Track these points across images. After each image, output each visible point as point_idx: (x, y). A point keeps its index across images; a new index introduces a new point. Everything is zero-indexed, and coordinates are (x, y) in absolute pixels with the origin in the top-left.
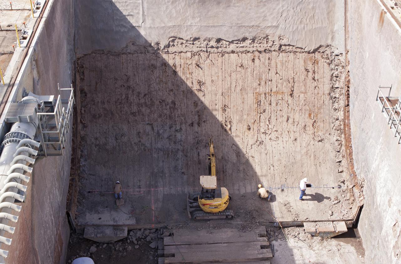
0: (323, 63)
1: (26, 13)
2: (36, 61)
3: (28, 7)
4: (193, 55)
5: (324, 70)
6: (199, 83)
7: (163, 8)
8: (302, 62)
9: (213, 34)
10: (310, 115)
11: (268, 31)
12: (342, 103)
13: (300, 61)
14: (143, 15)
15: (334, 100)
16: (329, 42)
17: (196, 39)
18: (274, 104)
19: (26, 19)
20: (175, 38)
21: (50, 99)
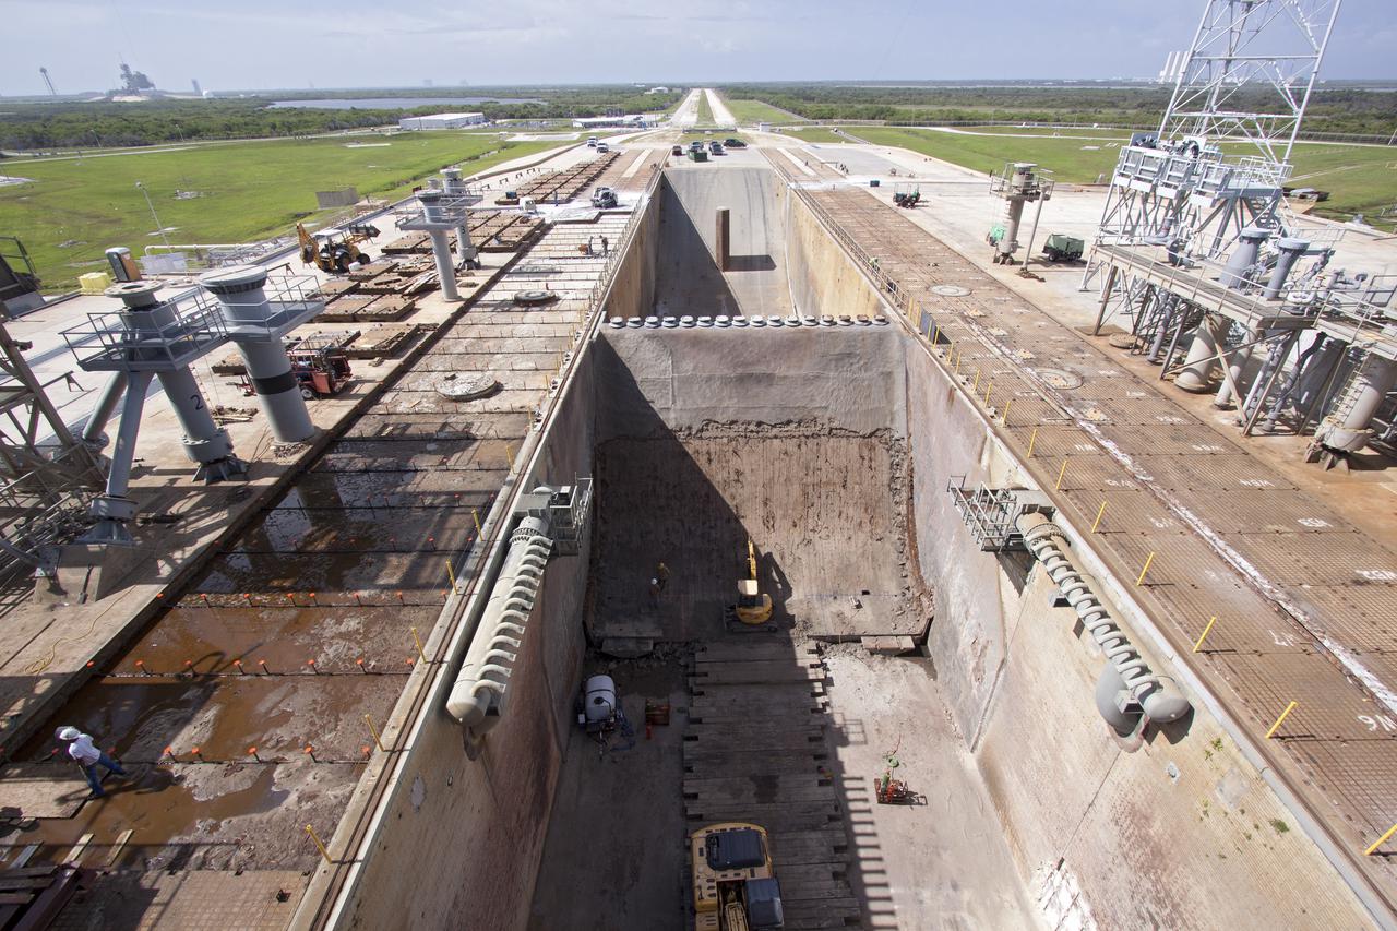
0: (880, 449)
1: (541, 394)
2: (551, 447)
3: (544, 386)
4: (730, 440)
5: (883, 458)
6: (738, 472)
7: (697, 387)
8: (856, 449)
9: (753, 416)
10: (866, 509)
11: (816, 413)
12: (904, 495)
13: (853, 447)
14: (673, 396)
15: (895, 491)
16: (888, 424)
17: (733, 422)
18: (823, 497)
19: (541, 400)
20: (710, 421)
21: (565, 489)
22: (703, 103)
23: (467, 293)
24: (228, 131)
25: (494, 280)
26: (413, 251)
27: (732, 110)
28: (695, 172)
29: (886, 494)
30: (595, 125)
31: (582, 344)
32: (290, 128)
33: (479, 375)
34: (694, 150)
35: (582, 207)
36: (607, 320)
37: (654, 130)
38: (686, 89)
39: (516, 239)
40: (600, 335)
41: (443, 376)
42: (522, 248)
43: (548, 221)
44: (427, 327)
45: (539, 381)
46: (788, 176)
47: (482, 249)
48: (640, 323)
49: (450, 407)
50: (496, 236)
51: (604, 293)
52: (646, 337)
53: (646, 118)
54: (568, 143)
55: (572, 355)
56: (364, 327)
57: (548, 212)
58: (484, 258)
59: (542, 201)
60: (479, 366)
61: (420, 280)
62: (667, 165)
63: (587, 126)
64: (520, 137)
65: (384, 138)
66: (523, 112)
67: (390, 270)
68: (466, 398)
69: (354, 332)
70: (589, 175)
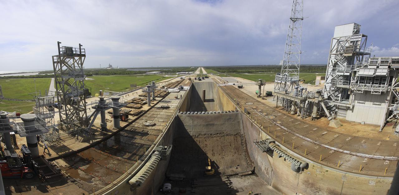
0: (238, 137)
1: (164, 127)
2: (164, 138)
3: (164, 125)
4: (204, 138)
5: (239, 139)
6: (206, 145)
7: (197, 127)
8: (233, 138)
9: (210, 133)
10: (236, 150)
11: (224, 131)
12: (245, 145)
13: (232, 137)
14: (192, 129)
15: (243, 145)
16: (240, 132)
17: (205, 134)
18: (226, 148)
20: (200, 134)
21: (166, 147)
22: (201, 70)
23: (152, 105)
24: (120, 74)
25: (158, 103)
26: (144, 96)
27: (206, 71)
28: (199, 83)
29: (241, 146)
30: (180, 74)
31: (173, 117)
32: (129, 74)
33: (152, 122)
34: (199, 78)
35: (176, 89)
36: (179, 112)
37: (191, 75)
38: (198, 67)
39: (163, 95)
40: (177, 115)
41: (145, 121)
42: (164, 97)
43: (170, 92)
44: (144, 111)
45: (163, 124)
46: (217, 83)
47: (156, 97)
48: (186, 113)
49: (145, 127)
50: (159, 94)
51: (179, 107)
52: (187, 116)
53: (190, 73)
54: (175, 77)
55: (171, 119)
56: (133, 109)
57: (170, 90)
58: (157, 98)
59: (169, 88)
60: (152, 120)
61: (144, 102)
62: (194, 81)
63: (179, 74)
64: (166, 76)
65: (143, 76)
66: (168, 71)
67: (139, 99)
68: (148, 126)
69: (131, 110)
70: (178, 83)
